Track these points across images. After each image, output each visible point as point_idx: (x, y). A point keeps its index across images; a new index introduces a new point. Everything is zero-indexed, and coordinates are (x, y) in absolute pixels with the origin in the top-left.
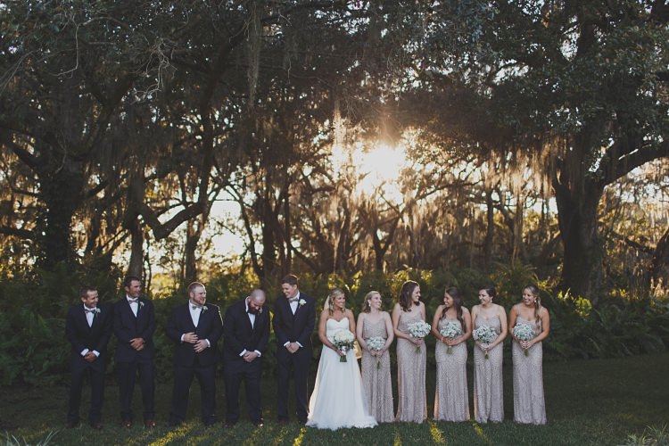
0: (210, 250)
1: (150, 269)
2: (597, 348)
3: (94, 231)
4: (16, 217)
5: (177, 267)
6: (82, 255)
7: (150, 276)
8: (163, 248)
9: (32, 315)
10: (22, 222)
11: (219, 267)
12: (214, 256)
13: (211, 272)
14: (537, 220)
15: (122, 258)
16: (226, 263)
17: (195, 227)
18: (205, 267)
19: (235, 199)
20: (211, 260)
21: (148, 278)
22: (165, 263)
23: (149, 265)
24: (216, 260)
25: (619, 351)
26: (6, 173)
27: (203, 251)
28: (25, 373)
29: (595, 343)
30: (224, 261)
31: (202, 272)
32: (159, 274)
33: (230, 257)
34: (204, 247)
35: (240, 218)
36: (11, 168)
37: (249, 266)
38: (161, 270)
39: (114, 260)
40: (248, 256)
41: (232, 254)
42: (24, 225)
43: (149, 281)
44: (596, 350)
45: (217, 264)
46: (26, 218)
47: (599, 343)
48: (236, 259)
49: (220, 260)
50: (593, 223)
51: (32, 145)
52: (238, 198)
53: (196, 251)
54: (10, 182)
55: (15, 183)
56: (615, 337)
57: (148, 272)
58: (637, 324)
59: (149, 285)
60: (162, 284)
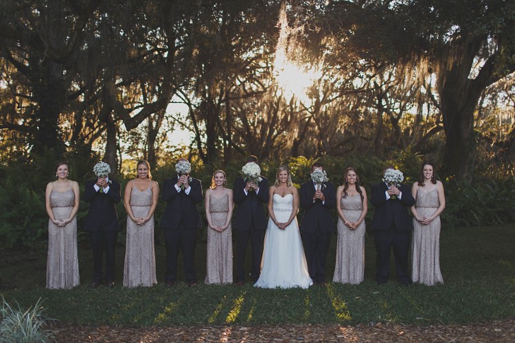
0: (166, 142)
1: (121, 156)
2: (477, 217)
3: (77, 127)
4: (19, 117)
5: (141, 155)
6: (68, 145)
7: (121, 162)
8: (130, 140)
9: (28, 191)
10: (23, 120)
11: (172, 155)
12: (168, 147)
13: (166, 159)
14: (413, 120)
15: (99, 147)
16: (177, 152)
17: (154, 124)
18: (161, 155)
19: (185, 102)
20: (166, 150)
21: (119, 163)
22: (132, 151)
23: (120, 153)
24: (170, 150)
25: (494, 221)
26: (8, 82)
27: (160, 142)
28: (23, 238)
29: (475, 215)
30: (176, 150)
31: (159, 158)
32: (127, 160)
33: (180, 147)
34: (161, 140)
35: (187, 118)
36: (12, 78)
37: (195, 154)
38: (129, 157)
39: (93, 149)
40: (195, 146)
41: (182, 145)
42: (24, 122)
43: (120, 165)
44: (475, 220)
45: (171, 152)
46: (25, 117)
47: (478, 214)
48: (185, 149)
49: (173, 149)
50: (471, 120)
51: (27, 59)
52: (187, 102)
53: (156, 142)
54: (12, 89)
55: (15, 90)
56: (490, 210)
57: (119, 158)
58: (507, 199)
59: (121, 168)
60: (129, 167)
